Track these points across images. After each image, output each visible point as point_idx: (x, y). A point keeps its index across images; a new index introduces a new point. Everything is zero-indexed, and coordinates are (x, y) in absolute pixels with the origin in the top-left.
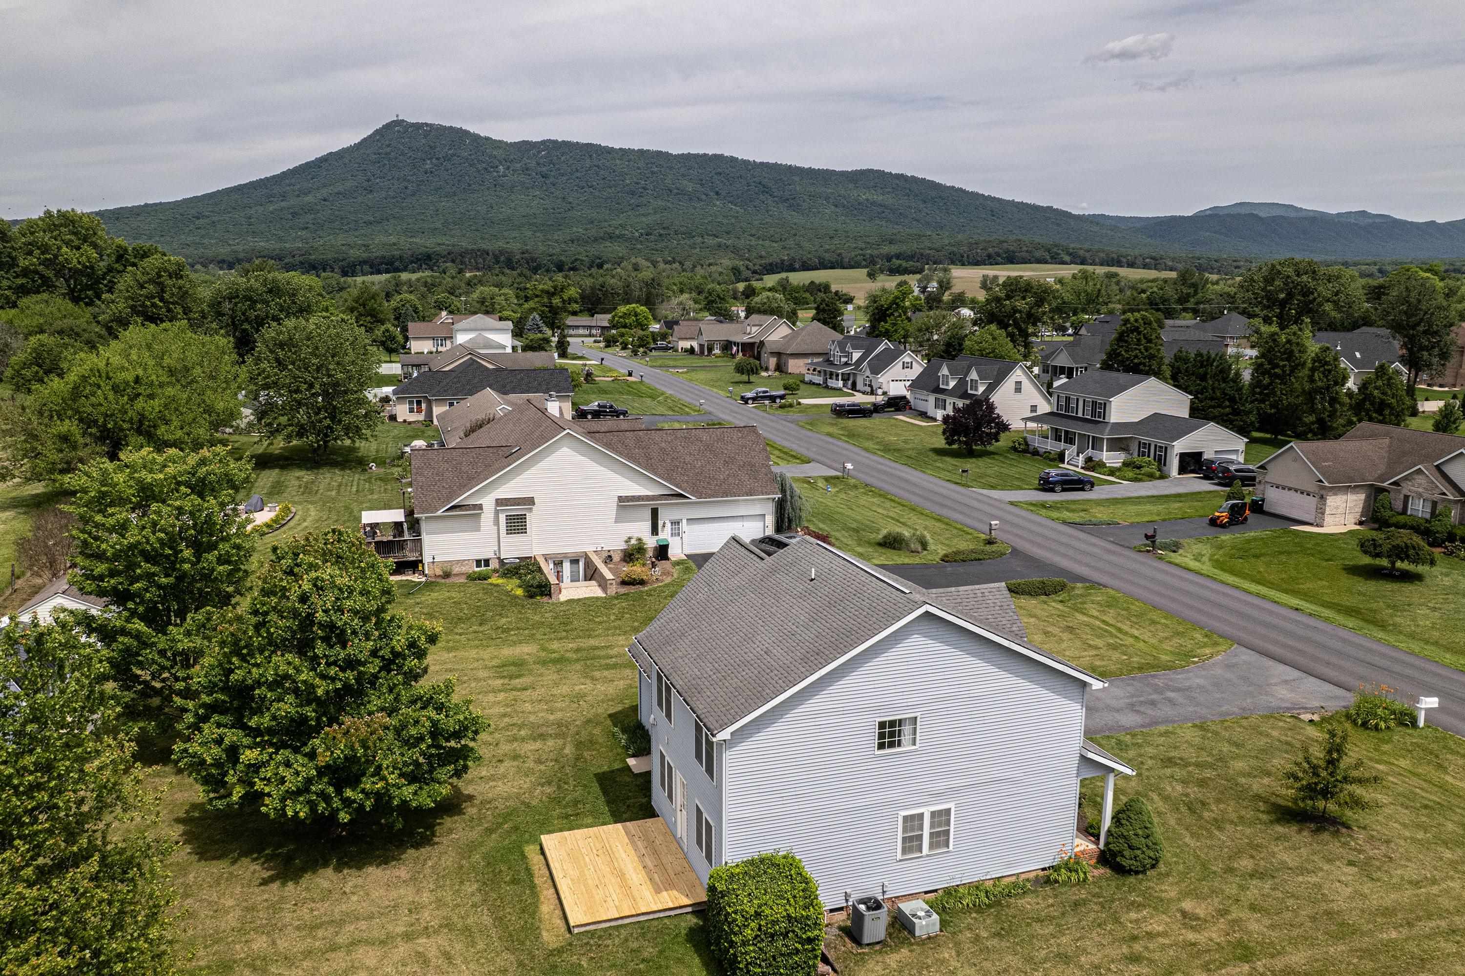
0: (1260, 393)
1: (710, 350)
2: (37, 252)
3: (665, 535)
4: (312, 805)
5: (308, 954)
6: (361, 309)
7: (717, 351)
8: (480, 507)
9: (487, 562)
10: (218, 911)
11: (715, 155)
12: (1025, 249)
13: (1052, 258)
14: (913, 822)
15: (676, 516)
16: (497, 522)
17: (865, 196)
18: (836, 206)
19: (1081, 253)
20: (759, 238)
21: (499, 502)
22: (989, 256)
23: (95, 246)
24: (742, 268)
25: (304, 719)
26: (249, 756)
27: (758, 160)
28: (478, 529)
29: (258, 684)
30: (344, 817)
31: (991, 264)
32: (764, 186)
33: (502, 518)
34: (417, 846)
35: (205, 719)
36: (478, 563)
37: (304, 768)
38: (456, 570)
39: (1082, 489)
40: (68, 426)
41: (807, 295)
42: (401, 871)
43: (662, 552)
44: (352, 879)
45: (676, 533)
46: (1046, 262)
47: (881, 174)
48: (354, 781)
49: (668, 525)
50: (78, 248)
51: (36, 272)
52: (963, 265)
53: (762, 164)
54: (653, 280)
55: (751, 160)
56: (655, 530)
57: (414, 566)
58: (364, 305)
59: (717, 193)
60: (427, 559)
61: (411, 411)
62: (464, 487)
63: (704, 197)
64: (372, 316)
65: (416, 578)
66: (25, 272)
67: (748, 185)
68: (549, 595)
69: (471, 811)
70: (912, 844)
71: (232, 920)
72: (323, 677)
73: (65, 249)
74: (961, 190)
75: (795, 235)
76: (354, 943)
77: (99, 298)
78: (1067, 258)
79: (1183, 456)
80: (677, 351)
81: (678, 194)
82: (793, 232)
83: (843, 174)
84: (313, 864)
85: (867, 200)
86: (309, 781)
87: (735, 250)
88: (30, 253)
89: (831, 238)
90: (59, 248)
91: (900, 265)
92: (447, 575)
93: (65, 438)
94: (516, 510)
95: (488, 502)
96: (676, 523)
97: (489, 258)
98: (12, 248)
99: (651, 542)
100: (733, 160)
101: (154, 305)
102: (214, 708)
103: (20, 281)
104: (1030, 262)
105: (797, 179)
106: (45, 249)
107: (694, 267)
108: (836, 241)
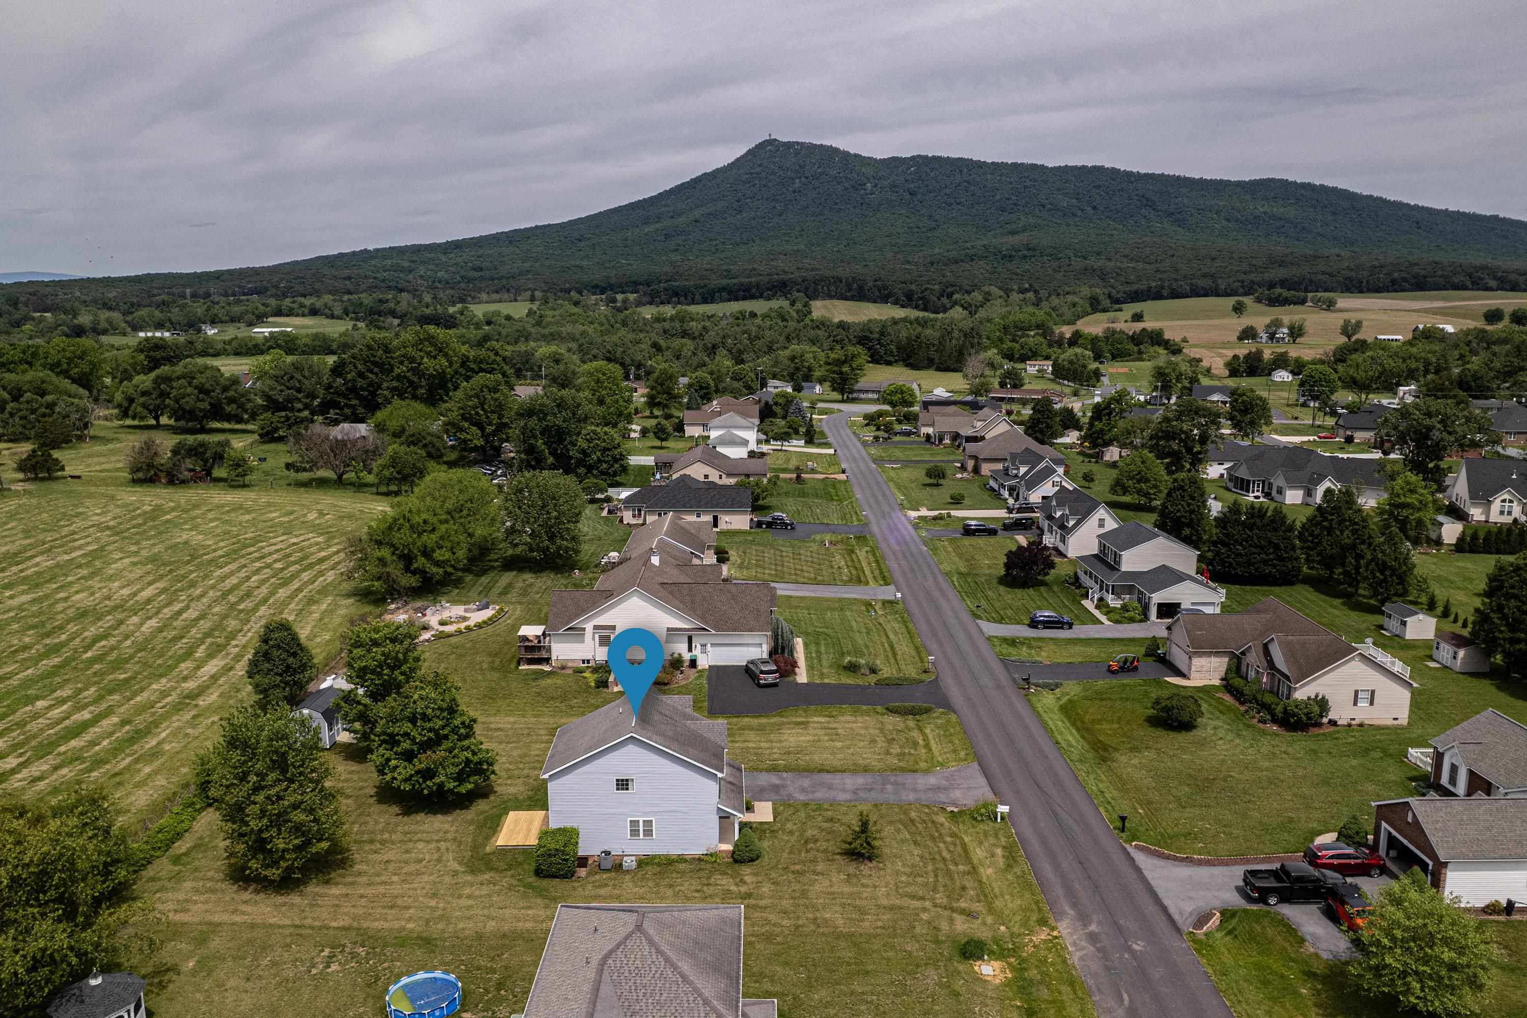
0: (1312, 542)
1: (941, 440)
2: (406, 363)
3: (697, 652)
4: (414, 785)
5: (400, 842)
6: (659, 388)
7: (947, 441)
8: (584, 629)
9: (588, 661)
10: (377, 823)
11: (1094, 167)
12: (1440, 273)
13: (1473, 283)
14: (634, 823)
15: (704, 642)
16: (594, 639)
17: (1262, 208)
18: (1228, 220)
19: (1513, 277)
20: (1132, 260)
21: (596, 627)
22: (1394, 282)
23: (446, 355)
24: (1102, 297)
25: (413, 750)
26: (393, 763)
27: (1143, 171)
28: (583, 642)
29: (398, 734)
30: (426, 792)
31: (1396, 291)
32: (1147, 200)
33: (597, 636)
34: (461, 809)
35: (380, 746)
36: (583, 662)
37: (410, 771)
38: (570, 664)
39: (1062, 628)
40: (385, 552)
41: (1131, 346)
42: (450, 818)
43: (693, 663)
44: (431, 818)
45: (704, 652)
46: (1465, 288)
47: (1284, 183)
48: (431, 778)
49: (699, 647)
50: (435, 358)
51: (405, 377)
52: (1361, 292)
53: (1146, 175)
54: (972, 329)
55: (1135, 170)
56: (690, 650)
57: (547, 660)
58: (662, 385)
59: (1094, 208)
60: (554, 658)
61: (634, 516)
62: (578, 616)
63: (1079, 213)
64: (669, 393)
65: (547, 668)
66: (398, 378)
67: (1130, 198)
68: (607, 687)
69: (492, 798)
70: (634, 832)
71: (380, 826)
72: (420, 734)
73: (425, 360)
74: (1380, 199)
75: (1173, 256)
76: (419, 840)
77: (447, 395)
78: (1493, 283)
79: (1160, 605)
80: (919, 436)
81: (1050, 210)
82: (1171, 252)
83: (1239, 184)
84: (417, 812)
85: (1265, 213)
86: (412, 776)
87: (1103, 276)
88: (402, 363)
89: (1213, 259)
90: (422, 358)
91: (1280, 295)
92: (563, 668)
93: (382, 561)
94: (605, 633)
95: (589, 627)
96: (704, 646)
97: (842, 285)
98: (392, 358)
99: (687, 656)
100: (1114, 171)
101: (477, 413)
102: (384, 742)
103: (395, 384)
104: (1445, 288)
105: (1184, 191)
106: (412, 360)
107: (1050, 296)
108: (1218, 263)
